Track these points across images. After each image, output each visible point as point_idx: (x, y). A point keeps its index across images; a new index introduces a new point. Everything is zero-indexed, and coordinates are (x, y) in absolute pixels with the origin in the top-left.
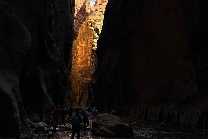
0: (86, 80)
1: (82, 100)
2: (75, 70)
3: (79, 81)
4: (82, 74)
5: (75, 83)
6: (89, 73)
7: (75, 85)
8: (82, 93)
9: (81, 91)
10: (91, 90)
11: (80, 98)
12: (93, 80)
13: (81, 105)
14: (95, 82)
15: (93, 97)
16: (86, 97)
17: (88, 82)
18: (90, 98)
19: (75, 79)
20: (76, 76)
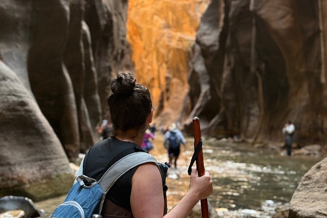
0: (181, 40)
1: (168, 99)
2: (143, 7)
3: (157, 42)
4: (166, 18)
5: (144, 49)
6: (188, 15)
7: (143, 56)
8: (167, 79)
9: (164, 73)
10: (200, 67)
11: (162, 94)
12: (204, 34)
13: (167, 114)
14: (211, 38)
15: (205, 88)
16: (181, 91)
17: (186, 44)
18: (194, 95)
19: (144, 36)
20: (144, 27)
